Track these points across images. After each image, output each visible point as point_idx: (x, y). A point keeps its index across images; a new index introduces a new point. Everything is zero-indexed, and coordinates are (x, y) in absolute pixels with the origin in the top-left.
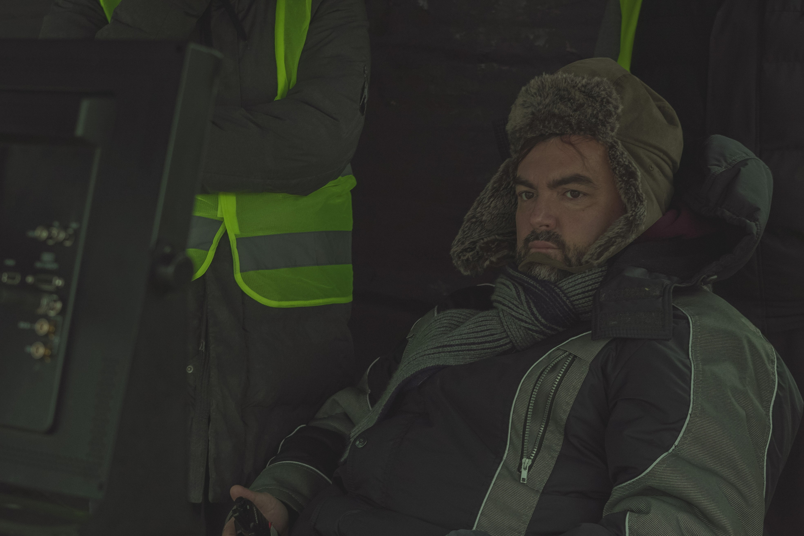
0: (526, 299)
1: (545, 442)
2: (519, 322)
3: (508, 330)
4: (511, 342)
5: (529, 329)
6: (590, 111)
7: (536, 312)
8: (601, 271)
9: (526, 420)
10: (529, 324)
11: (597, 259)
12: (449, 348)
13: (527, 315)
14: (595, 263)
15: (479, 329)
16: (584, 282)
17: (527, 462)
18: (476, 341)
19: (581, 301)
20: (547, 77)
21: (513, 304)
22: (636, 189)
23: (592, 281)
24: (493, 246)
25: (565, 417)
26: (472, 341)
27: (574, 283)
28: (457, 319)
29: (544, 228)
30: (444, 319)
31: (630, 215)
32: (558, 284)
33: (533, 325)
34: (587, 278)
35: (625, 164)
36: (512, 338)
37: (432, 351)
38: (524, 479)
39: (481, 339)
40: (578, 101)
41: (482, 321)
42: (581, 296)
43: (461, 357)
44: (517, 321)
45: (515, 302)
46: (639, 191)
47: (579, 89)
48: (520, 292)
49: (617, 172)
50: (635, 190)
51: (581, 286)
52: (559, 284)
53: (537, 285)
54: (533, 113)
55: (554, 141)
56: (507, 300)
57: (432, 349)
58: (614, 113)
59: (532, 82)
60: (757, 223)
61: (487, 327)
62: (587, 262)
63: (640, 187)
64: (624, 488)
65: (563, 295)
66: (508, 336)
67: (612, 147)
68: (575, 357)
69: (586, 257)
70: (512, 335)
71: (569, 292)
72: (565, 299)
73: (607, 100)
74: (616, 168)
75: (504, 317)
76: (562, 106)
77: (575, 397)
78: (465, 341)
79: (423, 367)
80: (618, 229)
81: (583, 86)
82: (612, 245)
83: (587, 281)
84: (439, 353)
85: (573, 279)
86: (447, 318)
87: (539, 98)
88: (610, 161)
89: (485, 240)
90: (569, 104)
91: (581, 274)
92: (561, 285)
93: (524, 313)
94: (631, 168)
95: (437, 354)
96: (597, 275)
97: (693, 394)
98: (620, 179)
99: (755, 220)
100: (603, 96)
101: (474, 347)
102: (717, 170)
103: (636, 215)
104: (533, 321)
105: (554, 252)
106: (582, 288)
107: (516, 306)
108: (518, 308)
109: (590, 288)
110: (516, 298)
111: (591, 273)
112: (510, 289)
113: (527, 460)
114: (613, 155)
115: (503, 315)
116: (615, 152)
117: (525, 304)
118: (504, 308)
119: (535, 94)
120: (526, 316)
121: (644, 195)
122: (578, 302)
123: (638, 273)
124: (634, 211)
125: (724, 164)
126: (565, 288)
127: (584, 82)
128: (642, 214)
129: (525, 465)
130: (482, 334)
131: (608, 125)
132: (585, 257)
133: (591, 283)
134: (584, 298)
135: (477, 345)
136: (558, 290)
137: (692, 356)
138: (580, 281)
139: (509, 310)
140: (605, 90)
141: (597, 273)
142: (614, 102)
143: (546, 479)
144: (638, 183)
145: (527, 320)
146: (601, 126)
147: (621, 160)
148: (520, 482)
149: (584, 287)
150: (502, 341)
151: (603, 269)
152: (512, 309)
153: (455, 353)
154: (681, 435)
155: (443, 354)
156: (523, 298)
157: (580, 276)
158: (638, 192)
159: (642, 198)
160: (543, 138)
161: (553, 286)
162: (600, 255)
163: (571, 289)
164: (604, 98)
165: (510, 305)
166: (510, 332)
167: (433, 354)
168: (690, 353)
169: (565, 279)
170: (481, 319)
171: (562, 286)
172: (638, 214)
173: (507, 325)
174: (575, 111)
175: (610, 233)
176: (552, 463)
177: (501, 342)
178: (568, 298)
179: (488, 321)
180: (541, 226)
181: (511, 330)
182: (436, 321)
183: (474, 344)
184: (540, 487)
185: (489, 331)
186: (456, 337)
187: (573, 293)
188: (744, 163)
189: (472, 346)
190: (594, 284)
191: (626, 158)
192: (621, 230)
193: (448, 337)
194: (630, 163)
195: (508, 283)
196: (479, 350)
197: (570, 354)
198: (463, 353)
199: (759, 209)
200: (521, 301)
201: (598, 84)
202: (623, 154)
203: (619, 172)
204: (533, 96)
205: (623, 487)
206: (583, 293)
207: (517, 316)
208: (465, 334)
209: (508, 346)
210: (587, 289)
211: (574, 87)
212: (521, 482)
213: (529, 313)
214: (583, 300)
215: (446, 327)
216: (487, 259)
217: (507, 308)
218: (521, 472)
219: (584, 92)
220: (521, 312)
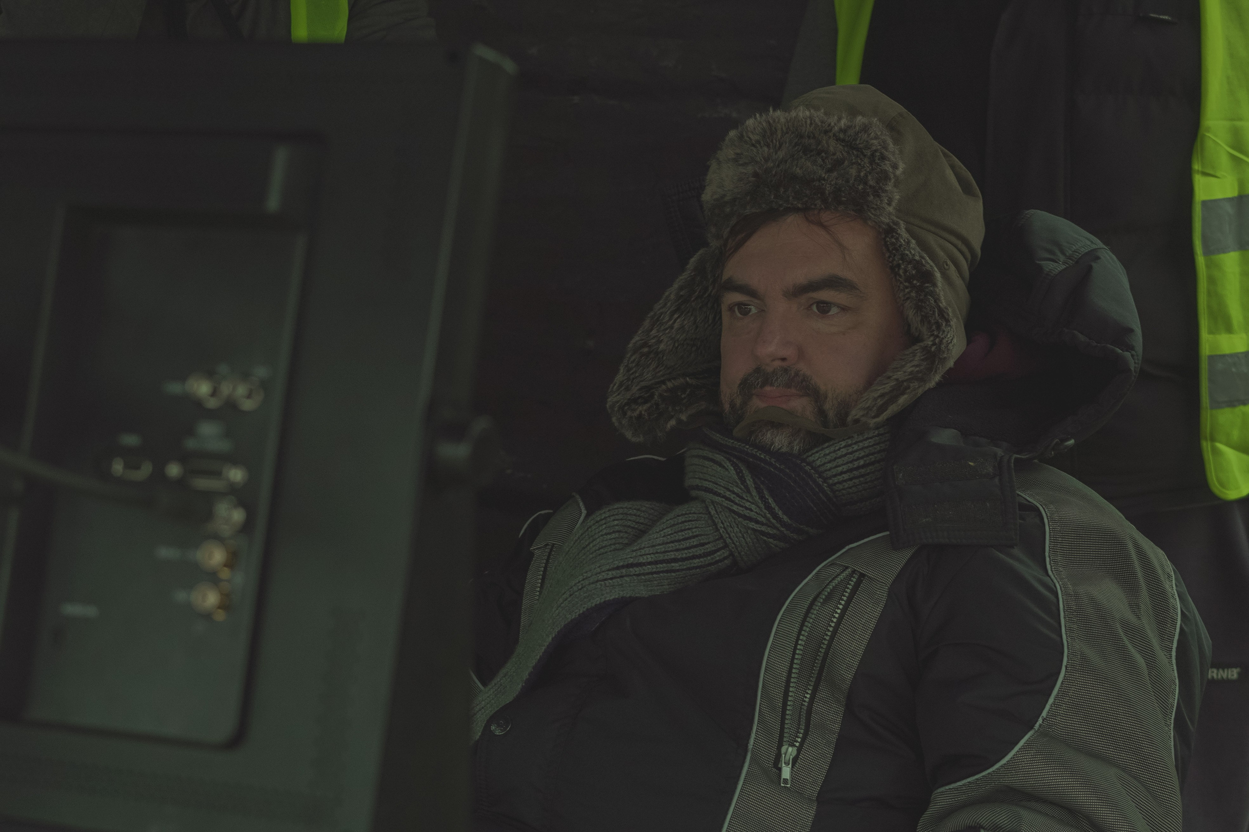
0: (755, 483)
1: (814, 717)
2: (745, 522)
3: (725, 535)
4: (732, 554)
5: (763, 533)
6: (853, 171)
7: (773, 505)
8: (879, 435)
9: (788, 682)
10: (763, 524)
11: (874, 417)
12: (637, 569)
13: (758, 510)
14: (872, 422)
15: (680, 536)
16: (851, 453)
17: (790, 752)
18: (678, 555)
19: (846, 485)
20: (779, 116)
21: (733, 492)
22: (937, 300)
23: (865, 452)
24: (683, 396)
25: (849, 676)
26: (673, 557)
27: (834, 455)
28: (634, 518)
29: (778, 364)
30: (612, 518)
31: (930, 343)
32: (805, 456)
33: (769, 526)
34: (856, 447)
35: (915, 260)
36: (733, 548)
37: (611, 574)
38: (786, 781)
39: (686, 551)
40: (834, 154)
41: (683, 522)
42: (846, 476)
43: (655, 582)
44: (740, 519)
45: (736, 490)
46: (941, 303)
47: (834, 135)
48: (744, 472)
49: (901, 272)
50: (935, 301)
51: (846, 459)
52: (808, 456)
53: (773, 461)
54: (756, 175)
55: (793, 221)
56: (720, 485)
57: (609, 570)
58: (892, 176)
59: (750, 122)
60: (1133, 352)
61: (692, 532)
62: (857, 421)
63: (942, 298)
64: (959, 789)
65: (817, 475)
66: (726, 546)
67: (890, 231)
68: (862, 575)
69: (855, 413)
70: (734, 543)
71: (826, 471)
72: (820, 481)
73: (881, 153)
74: (899, 266)
75: (718, 515)
76: (809, 164)
77: (865, 642)
78: (661, 557)
79: (597, 601)
80: (912, 366)
81: (841, 130)
82: (903, 394)
83: (856, 451)
84: (622, 577)
85: (832, 449)
86: (617, 517)
87: (766, 149)
88: (887, 255)
89: (670, 385)
90: (820, 161)
91: (844, 440)
92: (811, 459)
93: (753, 507)
94: (925, 266)
95: (619, 580)
96: (872, 442)
97: (1066, 634)
98: (907, 284)
99: (1130, 348)
100: (874, 148)
101: (676, 566)
102: (1054, 267)
103: (941, 342)
104: (768, 519)
105: (800, 405)
106: (847, 463)
107: (738, 495)
108: (742, 498)
109: (862, 462)
110: (736, 482)
111: (861, 438)
112: (724, 467)
113: (790, 749)
114: (893, 244)
115: (716, 511)
116: (897, 239)
117: (754, 493)
118: (718, 499)
119: (758, 142)
120: (756, 512)
121: (950, 310)
122: (841, 487)
123: (945, 437)
124: (937, 336)
125: (1062, 258)
126: (818, 463)
127: (843, 123)
128: (951, 342)
129: (787, 758)
130: (687, 544)
131: (883, 195)
132: (853, 412)
133: (863, 454)
134: (851, 479)
135: (680, 563)
136: (808, 468)
137: (1052, 571)
138: (844, 451)
139: (726, 503)
140: (876, 138)
141: (871, 438)
142: (891, 156)
143: (821, 779)
144: (937, 290)
145: (758, 518)
146: (872, 197)
147: (907, 252)
148: (780, 784)
149: (851, 462)
150: (719, 553)
151: (882, 430)
152: (733, 501)
153: (647, 577)
154: (1051, 700)
155: (627, 579)
156: (750, 482)
157: (843, 444)
158: (940, 305)
159: (948, 315)
160: (773, 215)
161: (799, 462)
162: (882, 409)
163: (829, 466)
164: (876, 151)
165: (728, 494)
166: (730, 538)
167: (611, 579)
168: (1048, 567)
169: (816, 450)
170: (681, 519)
171: (814, 461)
172: (944, 341)
173: (724, 528)
174: (830, 171)
175: (899, 373)
176: (829, 752)
177: (718, 556)
178: (825, 480)
179: (693, 523)
180: (773, 360)
181: (732, 535)
182: (597, 522)
183: (675, 560)
184: (813, 791)
185: (697, 539)
186: (647, 550)
187: (834, 471)
188: (1093, 255)
189: (673, 564)
190: (867, 456)
191: (913, 249)
192: (918, 369)
193: (633, 551)
194: (922, 257)
195: (719, 457)
196: (683, 570)
197: (854, 571)
198: (658, 576)
199: (1131, 331)
200: (747, 487)
201: (865, 129)
202: (908, 243)
203: (905, 271)
204: (753, 145)
205: (956, 789)
206: (850, 470)
207: (741, 512)
208: (659, 545)
209: (726, 561)
210: (856, 464)
211: (826, 132)
212: (783, 785)
213: (762, 506)
214: (851, 483)
215: (619, 532)
216: (672, 417)
217: (723, 499)
218: (780, 770)
219: (843, 140)
220: (747, 504)
